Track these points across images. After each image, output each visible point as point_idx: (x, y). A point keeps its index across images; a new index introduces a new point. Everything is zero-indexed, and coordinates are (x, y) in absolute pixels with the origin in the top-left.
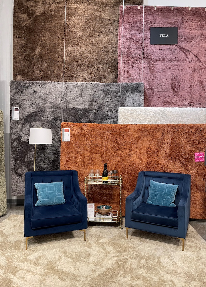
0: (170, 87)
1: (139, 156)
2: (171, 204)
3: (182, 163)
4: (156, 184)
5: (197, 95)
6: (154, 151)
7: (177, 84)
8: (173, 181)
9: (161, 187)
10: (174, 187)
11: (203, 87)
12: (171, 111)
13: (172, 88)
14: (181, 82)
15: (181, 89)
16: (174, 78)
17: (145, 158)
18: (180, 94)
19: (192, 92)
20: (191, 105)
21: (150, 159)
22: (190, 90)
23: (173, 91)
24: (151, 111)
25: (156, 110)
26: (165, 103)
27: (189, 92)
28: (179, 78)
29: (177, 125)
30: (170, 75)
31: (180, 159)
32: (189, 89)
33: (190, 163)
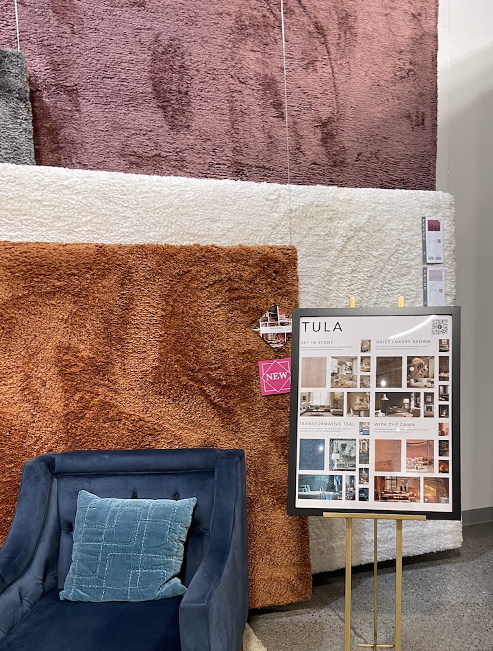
0: (150, 90)
1: (24, 390)
2: (167, 586)
3: (215, 406)
4: (100, 507)
5: (258, 134)
6: (91, 362)
7: (176, 76)
8: (174, 483)
9: (125, 516)
10: (180, 509)
11: (278, 106)
12: (158, 189)
13: (160, 93)
14: (191, 74)
15: (195, 102)
16: (161, 50)
17: (56, 395)
18: (194, 126)
19: (240, 119)
20: (239, 172)
21: (76, 398)
22: (232, 110)
23: (164, 108)
24: (65, 183)
25: (90, 180)
26: (133, 159)
27: (226, 118)
28: (183, 54)
29: (182, 247)
30: (147, 37)
31: (204, 392)
32: (226, 106)
33: (243, 400)
